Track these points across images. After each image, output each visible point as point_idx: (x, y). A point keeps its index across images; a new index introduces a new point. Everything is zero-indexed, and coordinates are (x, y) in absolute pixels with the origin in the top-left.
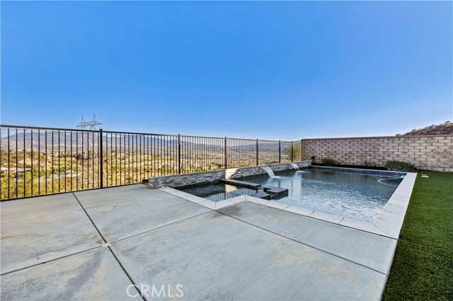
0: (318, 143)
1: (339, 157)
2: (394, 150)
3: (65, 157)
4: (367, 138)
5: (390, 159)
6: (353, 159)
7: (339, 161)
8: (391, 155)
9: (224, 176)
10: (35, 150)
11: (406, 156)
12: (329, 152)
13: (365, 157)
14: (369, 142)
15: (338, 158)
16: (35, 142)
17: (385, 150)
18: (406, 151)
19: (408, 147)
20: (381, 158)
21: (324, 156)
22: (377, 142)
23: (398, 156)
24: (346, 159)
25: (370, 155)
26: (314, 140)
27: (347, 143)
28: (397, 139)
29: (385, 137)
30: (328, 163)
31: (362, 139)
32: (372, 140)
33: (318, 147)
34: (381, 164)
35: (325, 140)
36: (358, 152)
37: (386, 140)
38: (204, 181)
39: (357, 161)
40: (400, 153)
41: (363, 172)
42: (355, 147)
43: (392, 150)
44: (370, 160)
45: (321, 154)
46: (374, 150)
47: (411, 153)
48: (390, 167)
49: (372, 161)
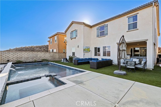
1: (23, 59)
6: (29, 60)
11: (45, 57)
12: (18, 57)
14: (35, 53)
17: (40, 56)
20: (38, 58)
24: (26, 60)
25: (35, 58)
27: (27, 53)
36: (31, 57)
45: (13, 58)
48: (43, 61)
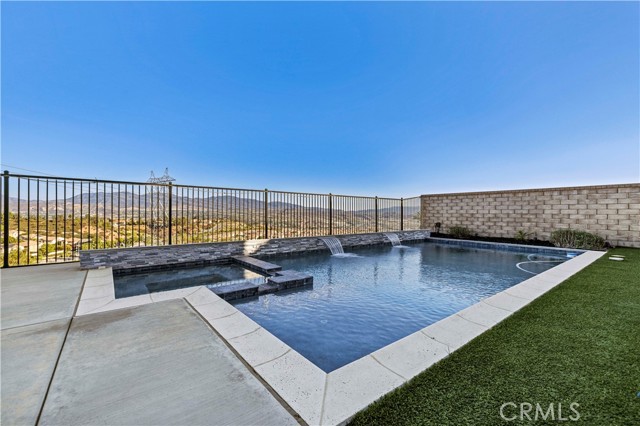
0: (446, 201)
1: (478, 223)
2: (570, 212)
3: (133, 224)
4: (524, 192)
5: (564, 227)
6: (501, 227)
7: (478, 231)
8: (566, 220)
9: (240, 252)
10: (101, 215)
11: (592, 221)
12: (462, 215)
13: (521, 223)
14: (527, 199)
15: (476, 226)
16: (101, 205)
17: (555, 212)
18: (592, 212)
19: (595, 206)
20: (547, 226)
21: (455, 222)
22: (540, 199)
23: (577, 221)
24: (489, 227)
25: (529, 220)
26: (438, 196)
27: (491, 200)
28: (575, 192)
29: (555, 190)
30: (459, 233)
31: (515, 193)
32: (532, 194)
33: (445, 208)
34: (548, 236)
35: (457, 195)
36: (508, 215)
37: (556, 193)
38: (194, 259)
39: (508, 231)
40: (580, 217)
41: (511, 249)
42: (504, 207)
43: (566, 212)
44: (529, 228)
45: (449, 219)
46: (535, 211)
47: (600, 217)
48: (558, 241)
49: (533, 231)
